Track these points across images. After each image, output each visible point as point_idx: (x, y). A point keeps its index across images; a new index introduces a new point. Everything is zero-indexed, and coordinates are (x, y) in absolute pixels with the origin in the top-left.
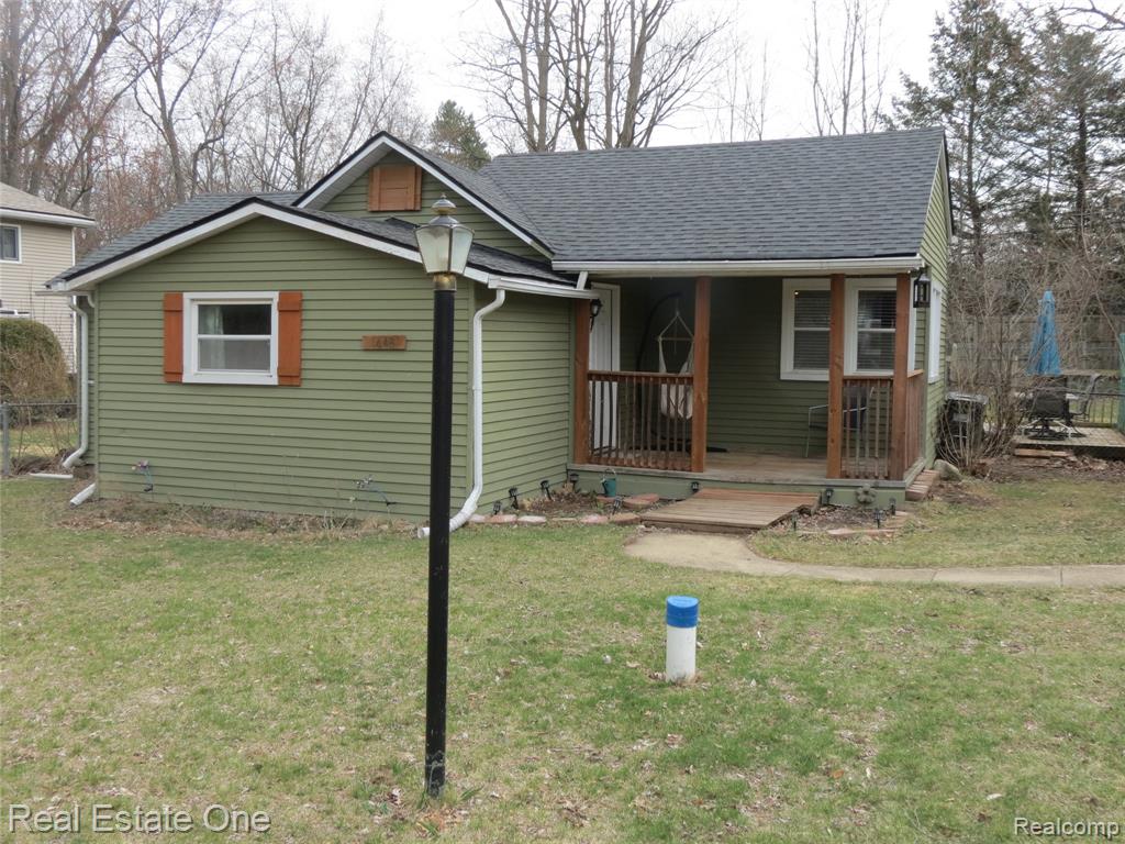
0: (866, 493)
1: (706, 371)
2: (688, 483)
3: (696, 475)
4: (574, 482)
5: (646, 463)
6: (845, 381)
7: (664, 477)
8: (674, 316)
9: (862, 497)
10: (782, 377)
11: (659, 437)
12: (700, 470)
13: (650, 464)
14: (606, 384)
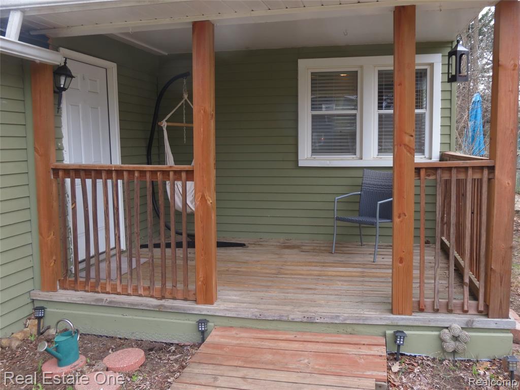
0: (456, 338)
1: (212, 161)
2: (193, 322)
3: (204, 309)
4: (39, 318)
5: (136, 290)
6: (418, 170)
7: (160, 310)
8: (182, 98)
9: (451, 345)
10: (301, 164)
11: (173, 233)
12: (209, 300)
13: (141, 292)
14: (78, 181)
